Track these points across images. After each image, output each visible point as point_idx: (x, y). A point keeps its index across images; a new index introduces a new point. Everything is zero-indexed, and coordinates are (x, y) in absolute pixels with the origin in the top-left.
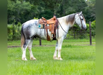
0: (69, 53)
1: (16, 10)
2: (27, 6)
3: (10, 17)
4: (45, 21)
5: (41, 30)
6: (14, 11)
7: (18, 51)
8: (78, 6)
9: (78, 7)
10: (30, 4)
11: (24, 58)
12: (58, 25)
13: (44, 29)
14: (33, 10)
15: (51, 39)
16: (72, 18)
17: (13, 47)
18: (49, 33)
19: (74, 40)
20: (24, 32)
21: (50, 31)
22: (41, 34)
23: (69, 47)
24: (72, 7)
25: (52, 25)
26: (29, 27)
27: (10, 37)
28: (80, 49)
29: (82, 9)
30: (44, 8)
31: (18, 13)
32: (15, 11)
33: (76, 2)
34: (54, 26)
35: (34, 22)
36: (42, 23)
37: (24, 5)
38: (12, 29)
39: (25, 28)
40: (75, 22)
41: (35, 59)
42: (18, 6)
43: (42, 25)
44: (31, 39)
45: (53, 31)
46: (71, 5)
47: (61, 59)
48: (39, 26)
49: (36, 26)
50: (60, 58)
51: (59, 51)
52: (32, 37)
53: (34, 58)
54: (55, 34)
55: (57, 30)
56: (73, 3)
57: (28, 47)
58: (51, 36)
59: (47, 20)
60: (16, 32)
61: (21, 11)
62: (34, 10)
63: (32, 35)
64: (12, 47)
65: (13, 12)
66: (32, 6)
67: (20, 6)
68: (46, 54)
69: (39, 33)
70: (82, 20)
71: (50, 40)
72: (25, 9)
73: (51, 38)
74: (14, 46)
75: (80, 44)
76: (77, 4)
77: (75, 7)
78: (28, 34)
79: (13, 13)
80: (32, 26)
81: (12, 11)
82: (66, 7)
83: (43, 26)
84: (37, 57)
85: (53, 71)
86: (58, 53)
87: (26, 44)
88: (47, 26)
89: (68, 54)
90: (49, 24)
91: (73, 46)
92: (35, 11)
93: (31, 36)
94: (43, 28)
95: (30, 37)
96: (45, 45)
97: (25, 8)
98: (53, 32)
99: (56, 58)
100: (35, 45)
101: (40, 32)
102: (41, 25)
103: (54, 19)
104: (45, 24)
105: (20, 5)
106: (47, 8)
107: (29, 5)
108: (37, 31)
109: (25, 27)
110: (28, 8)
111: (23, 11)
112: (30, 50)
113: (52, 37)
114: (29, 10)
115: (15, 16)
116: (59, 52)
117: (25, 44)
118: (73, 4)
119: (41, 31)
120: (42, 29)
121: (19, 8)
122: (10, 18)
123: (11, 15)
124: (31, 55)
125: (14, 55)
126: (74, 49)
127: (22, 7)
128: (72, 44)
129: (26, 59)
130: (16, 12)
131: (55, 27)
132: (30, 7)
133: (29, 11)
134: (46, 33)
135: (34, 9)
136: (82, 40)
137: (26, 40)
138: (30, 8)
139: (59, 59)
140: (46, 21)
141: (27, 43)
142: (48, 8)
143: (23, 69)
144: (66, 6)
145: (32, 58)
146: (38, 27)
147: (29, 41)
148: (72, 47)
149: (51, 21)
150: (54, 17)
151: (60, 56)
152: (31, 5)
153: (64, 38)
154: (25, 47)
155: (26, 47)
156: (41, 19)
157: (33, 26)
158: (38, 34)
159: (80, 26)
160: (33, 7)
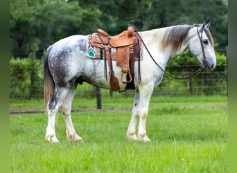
0: (168, 126)
1: (44, 24)
2: (71, 12)
3: (27, 42)
4: (105, 39)
5: (94, 62)
6: (38, 25)
7: (38, 121)
8: (203, 12)
9: (203, 15)
10: (79, 8)
11: (52, 136)
12: (140, 50)
13: (103, 61)
14: (86, 23)
15: (122, 86)
16: (180, 35)
17: (29, 112)
18: (117, 70)
19: (189, 98)
20: (50, 69)
21: (118, 65)
22: (94, 74)
23: (173, 113)
24: (188, 15)
25: (123, 49)
26: (63, 54)
27: (23, 90)
28: (201, 116)
29: (215, 19)
30: (117, 19)
31: (50, 31)
32: (42, 25)
33: (198, 3)
34: (128, 52)
35: (77, 43)
36: (99, 45)
37: (63, 10)
38: (29, 70)
39: (54, 59)
40: (188, 47)
41: (80, 138)
42: (47, 13)
43: (99, 50)
44: (68, 85)
45: (128, 65)
46: (186, 8)
47: (146, 139)
48: (91, 54)
49: (82, 52)
50: (144, 136)
51: (143, 118)
52: (70, 81)
53: (78, 137)
54: (133, 75)
55: (136, 63)
56: (191, 4)
57: (61, 107)
58: (122, 80)
59: (111, 37)
60: (38, 77)
61: (55, 26)
62: (90, 24)
63: (72, 77)
64: (26, 112)
65: (35, 27)
66: (84, 14)
67: (54, 12)
68: (109, 129)
69: (90, 70)
70: (206, 42)
71: (119, 89)
72: (67, 20)
73: (120, 84)
74: (30, 110)
75: (202, 105)
76: (201, 8)
77: (197, 14)
78: (62, 73)
79: (34, 32)
80: (71, 51)
81: (32, 25)
82: (172, 15)
83: (101, 52)
84: (86, 136)
85: (118, 164)
86: (140, 124)
87: (56, 98)
88: (110, 52)
89: (166, 128)
90: (117, 48)
91: (183, 110)
92: (92, 25)
93: (70, 78)
94: (101, 58)
95: (67, 80)
96: (112, 109)
97: (66, 17)
98: (126, 68)
99: (135, 137)
100: (84, 108)
101: (92, 69)
102: (95, 50)
103: (130, 35)
104: (107, 47)
105: (54, 9)
106: (123, 18)
107: (76, 10)
108: (85, 64)
109: (53, 56)
110: (74, 18)
111: (62, 27)
112: (67, 116)
113: (125, 80)
114: (78, 22)
115: (41, 39)
116: (141, 120)
117: (54, 99)
118: (192, 8)
119: (95, 66)
120: (97, 61)
121: (50, 18)
122: (28, 44)
123: (30, 37)
124: (69, 128)
125: (25, 130)
126: (185, 116)
127: (59, 17)
128: (181, 106)
129: (55, 139)
130: (44, 29)
131: (131, 55)
132: (81, 14)
133: (77, 25)
134: (108, 70)
135: (89, 20)
136: (210, 98)
137: (56, 90)
138: (80, 19)
139: (141, 139)
140: (109, 39)
141: (57, 96)
142: (126, 18)
143: (41, 159)
144: (173, 12)
145: (71, 137)
146: (88, 55)
147: (64, 92)
148: (179, 114)
149: (121, 40)
150: (131, 29)
151: (145, 132)
152: (83, 11)
153: (156, 83)
154: (54, 108)
155: (57, 107)
156: (94, 34)
157: (73, 53)
158: (88, 73)
159: (200, 58)
160: (89, 16)
